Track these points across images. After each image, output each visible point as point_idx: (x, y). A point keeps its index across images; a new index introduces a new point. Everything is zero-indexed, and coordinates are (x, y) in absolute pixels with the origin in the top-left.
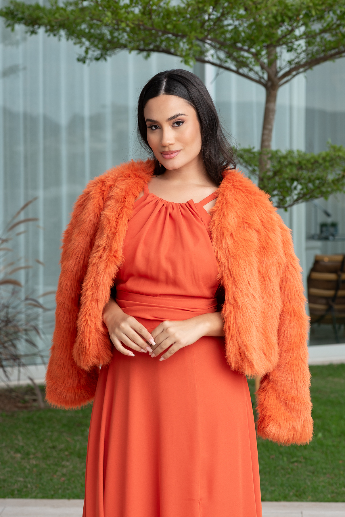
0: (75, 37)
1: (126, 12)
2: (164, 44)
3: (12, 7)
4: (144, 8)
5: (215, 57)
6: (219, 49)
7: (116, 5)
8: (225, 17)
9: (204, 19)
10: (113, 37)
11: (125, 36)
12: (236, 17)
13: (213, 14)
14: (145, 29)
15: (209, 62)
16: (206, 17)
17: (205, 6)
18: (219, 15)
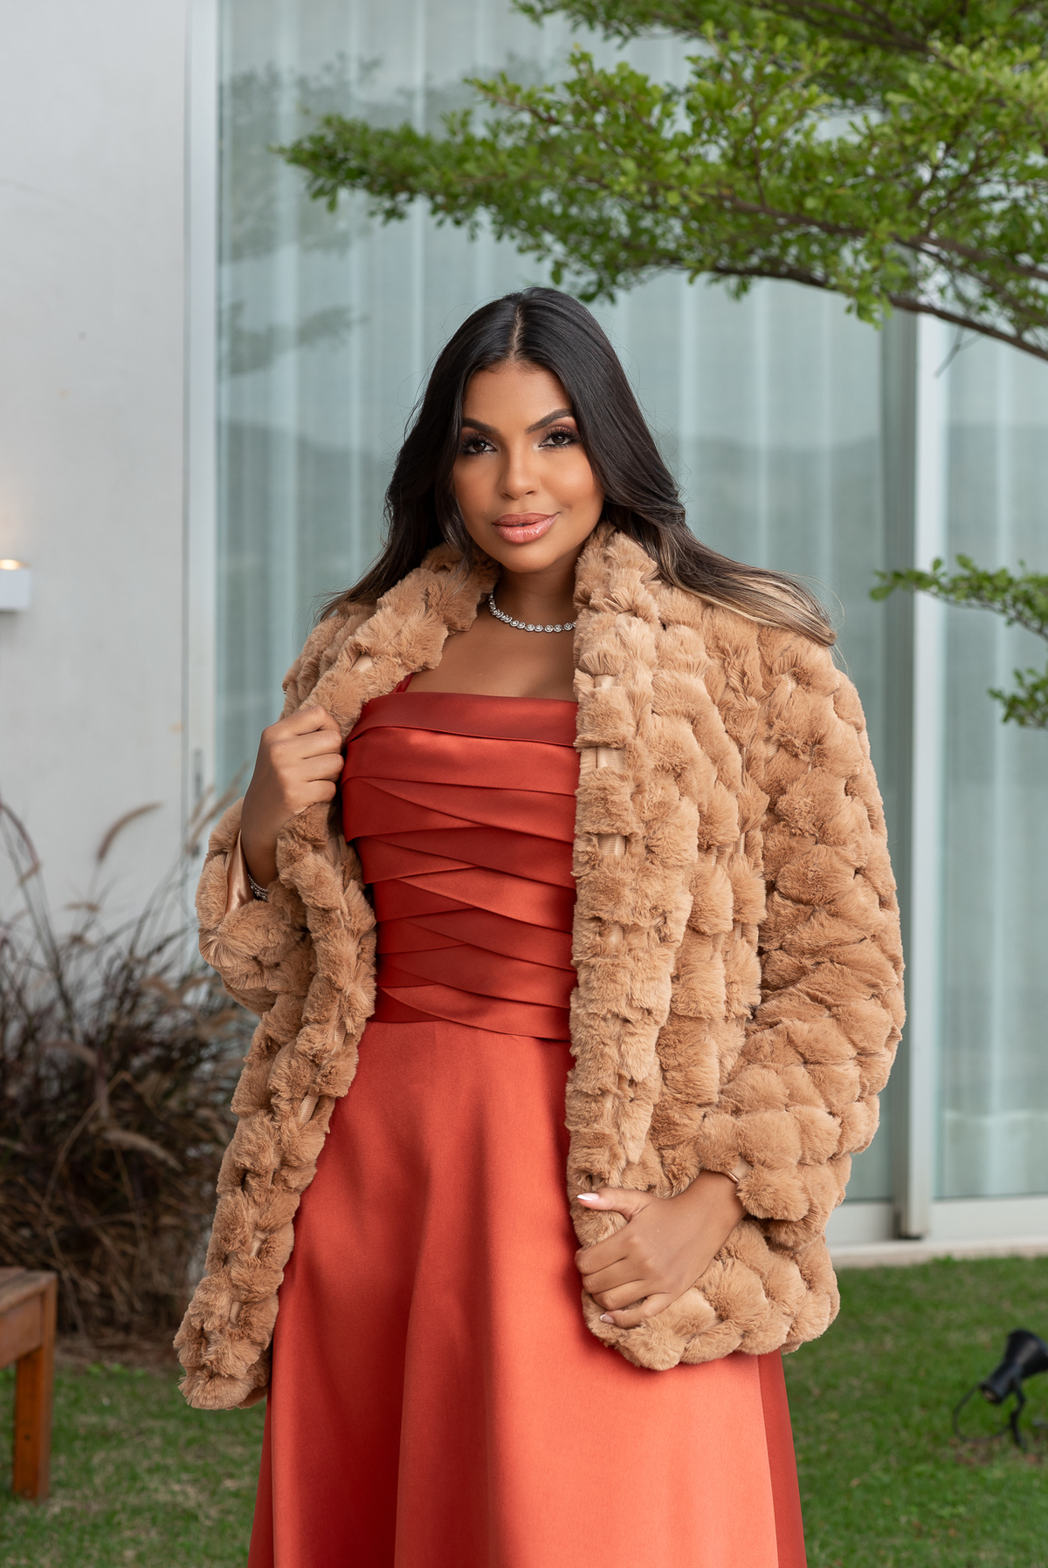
0: (522, 230)
1: (680, 158)
2: (793, 251)
3: (330, 137)
4: (736, 147)
5: (950, 293)
6: (964, 269)
7: (649, 136)
8: (983, 175)
9: (920, 179)
10: (637, 231)
11: (677, 226)
12: (1015, 175)
13: (947, 166)
14: (738, 210)
15: (930, 310)
16: (925, 173)
17: (922, 141)
18: (965, 168)
